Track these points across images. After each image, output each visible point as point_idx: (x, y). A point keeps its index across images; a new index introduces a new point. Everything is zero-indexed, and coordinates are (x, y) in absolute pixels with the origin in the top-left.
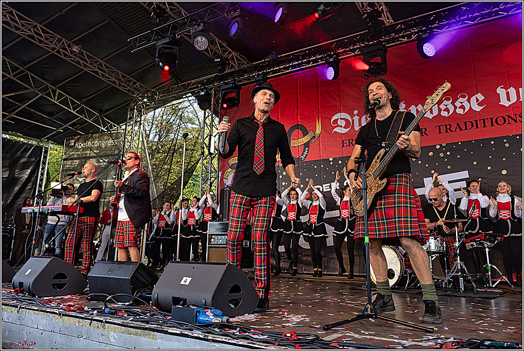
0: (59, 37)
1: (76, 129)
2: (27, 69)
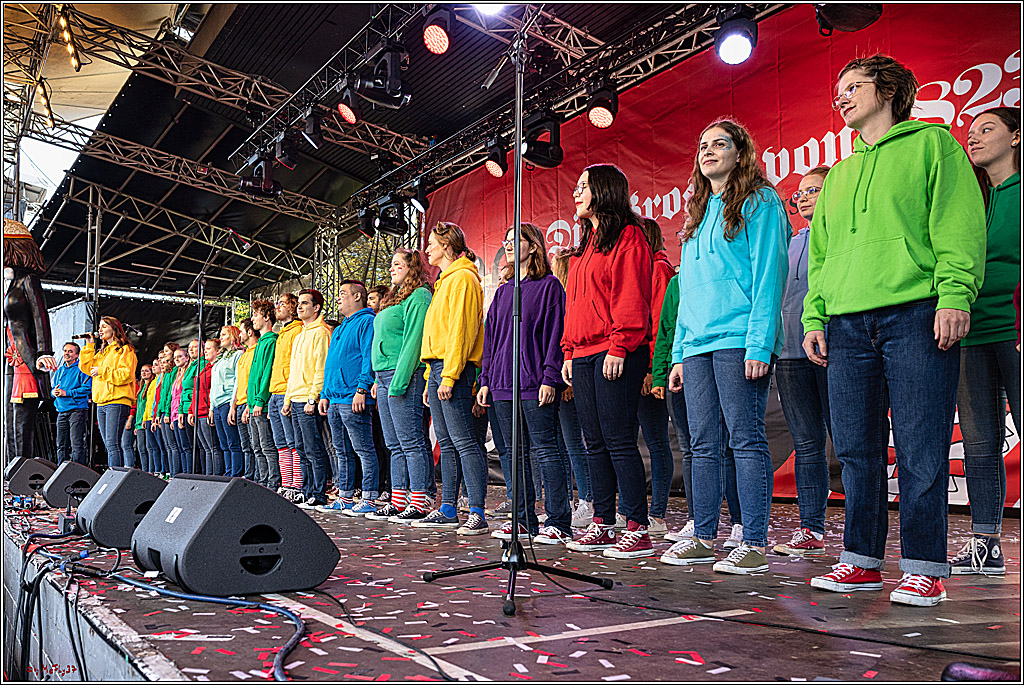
0: (177, 157)
1: (261, 275)
2: (162, 205)
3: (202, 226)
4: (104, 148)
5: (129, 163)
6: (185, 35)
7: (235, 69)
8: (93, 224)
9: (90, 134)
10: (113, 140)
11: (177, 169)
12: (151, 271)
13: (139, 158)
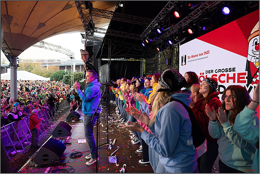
0: (124, 32)
3: (133, 45)
5: (114, 35)
7: (129, 15)
8: (109, 48)
10: (111, 31)
12: (124, 55)
13: (116, 34)
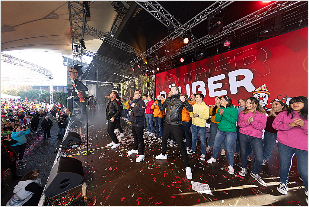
4: (98, 57)
5: (103, 60)
6: (112, 36)
8: (97, 71)
9: (95, 54)
10: (99, 56)
11: (111, 61)
